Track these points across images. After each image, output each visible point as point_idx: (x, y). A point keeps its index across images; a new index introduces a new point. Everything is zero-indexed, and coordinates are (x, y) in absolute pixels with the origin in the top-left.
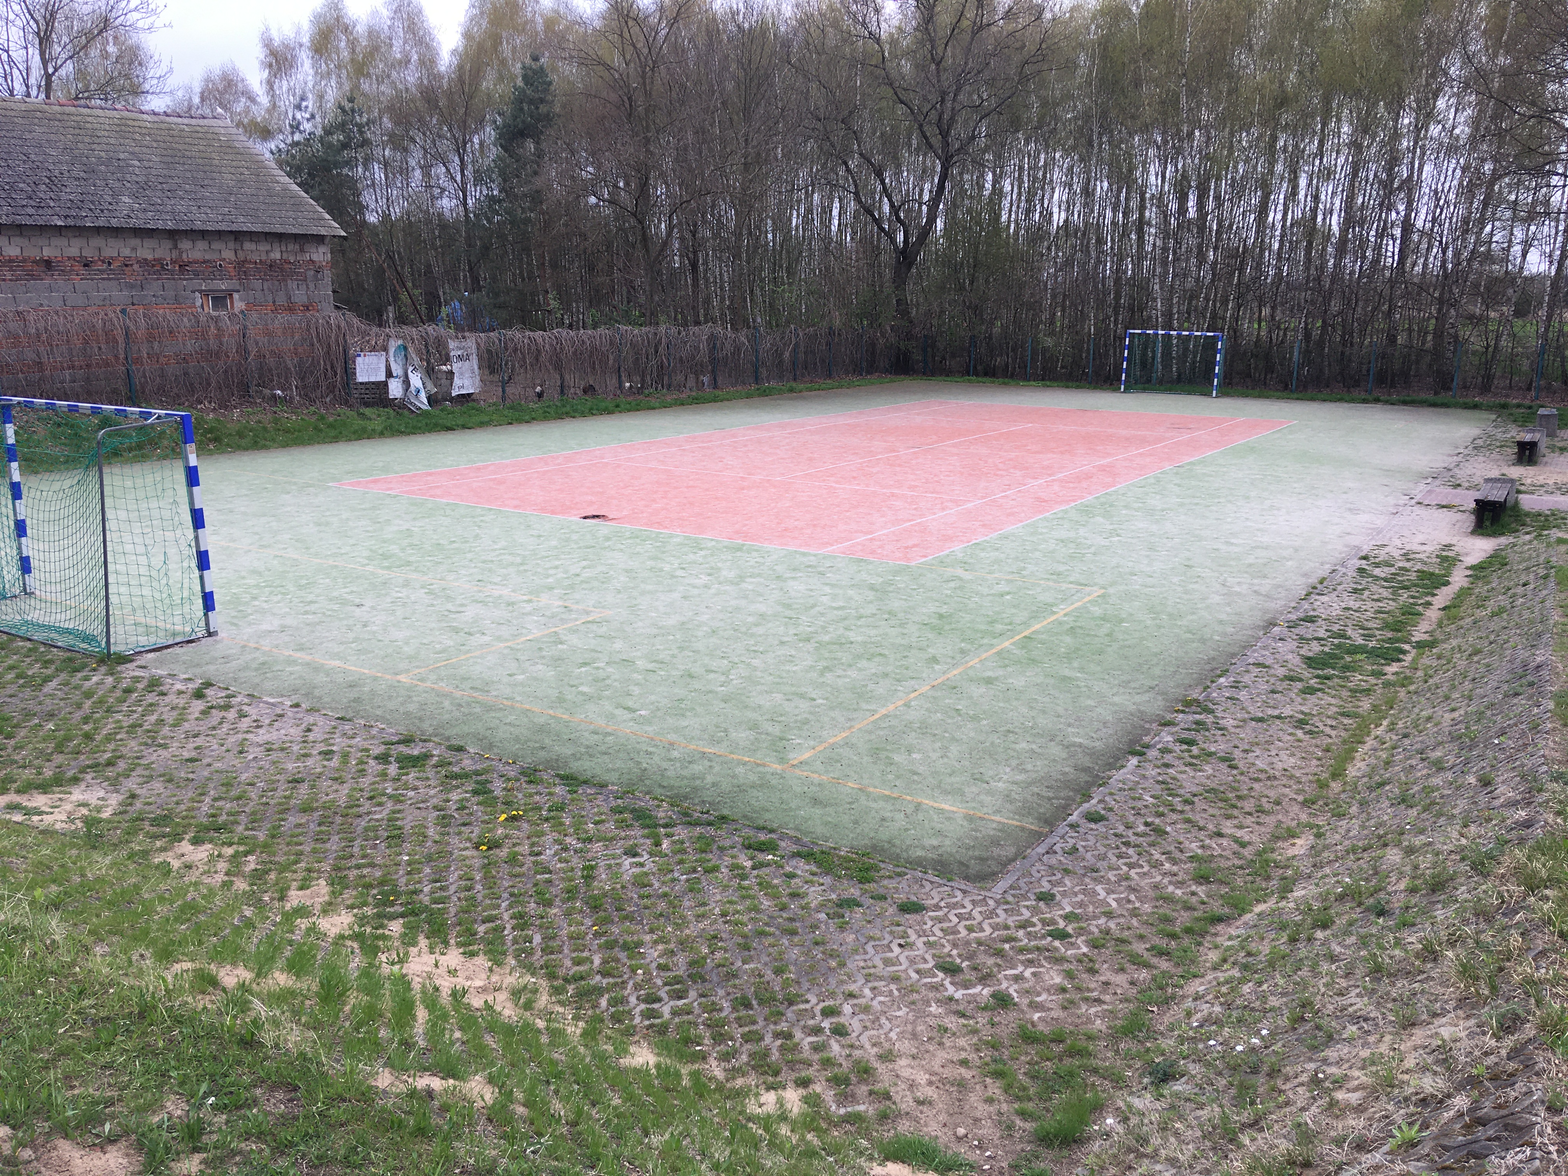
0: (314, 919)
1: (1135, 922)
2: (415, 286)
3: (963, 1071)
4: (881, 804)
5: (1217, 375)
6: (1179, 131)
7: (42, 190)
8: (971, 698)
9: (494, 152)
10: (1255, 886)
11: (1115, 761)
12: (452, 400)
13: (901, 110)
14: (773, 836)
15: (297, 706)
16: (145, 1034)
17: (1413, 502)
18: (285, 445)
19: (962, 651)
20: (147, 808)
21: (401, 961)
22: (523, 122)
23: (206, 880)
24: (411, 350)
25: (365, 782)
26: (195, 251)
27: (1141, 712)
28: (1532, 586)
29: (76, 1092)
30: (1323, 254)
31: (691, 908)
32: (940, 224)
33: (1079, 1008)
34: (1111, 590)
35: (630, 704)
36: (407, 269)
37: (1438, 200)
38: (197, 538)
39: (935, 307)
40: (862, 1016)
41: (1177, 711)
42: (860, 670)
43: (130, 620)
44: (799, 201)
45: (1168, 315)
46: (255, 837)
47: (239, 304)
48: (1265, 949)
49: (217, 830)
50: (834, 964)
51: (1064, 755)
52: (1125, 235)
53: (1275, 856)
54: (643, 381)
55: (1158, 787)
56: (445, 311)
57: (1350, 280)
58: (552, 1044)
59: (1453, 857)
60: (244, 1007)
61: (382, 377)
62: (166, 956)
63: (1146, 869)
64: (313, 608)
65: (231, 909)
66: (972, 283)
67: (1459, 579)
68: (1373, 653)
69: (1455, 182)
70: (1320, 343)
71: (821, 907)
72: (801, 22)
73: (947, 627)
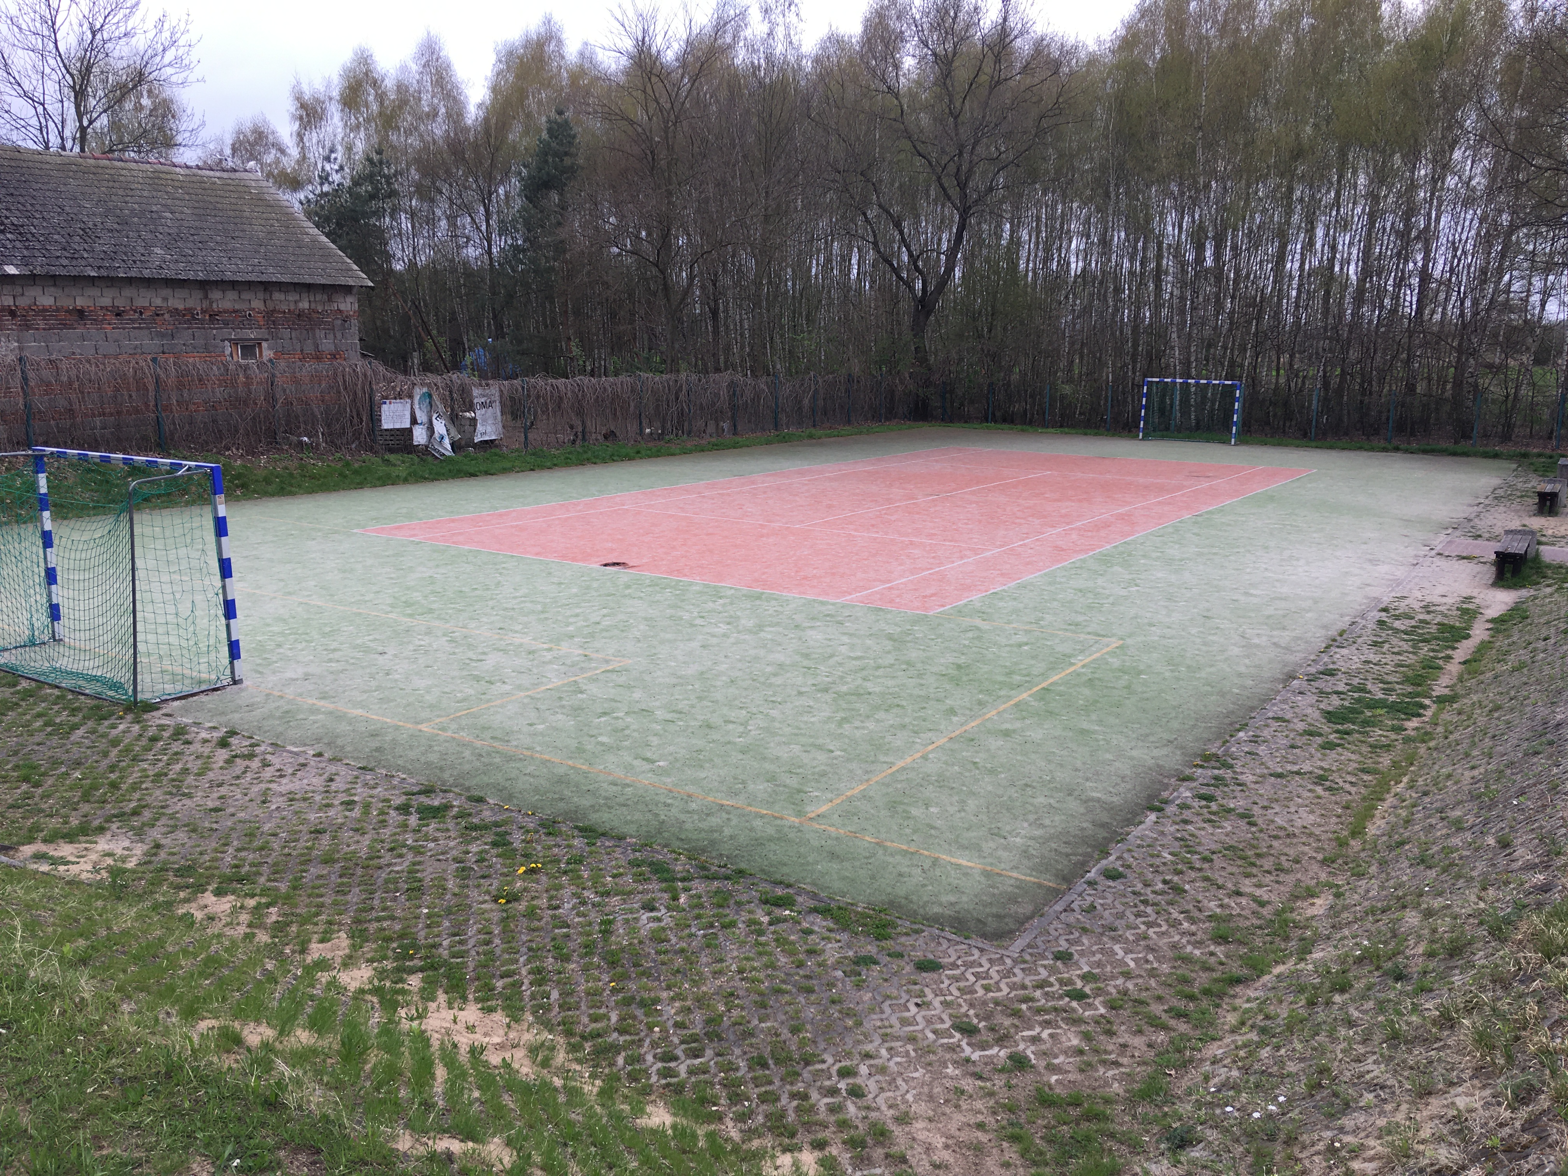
0: (335, 973)
1: (1153, 983)
2: (440, 334)
3: (979, 1134)
4: (898, 858)
5: (1236, 423)
6: (1196, 182)
7: (77, 243)
8: (989, 750)
9: (518, 203)
10: (1274, 947)
11: (1133, 817)
12: (475, 446)
13: (918, 161)
14: (791, 891)
15: (320, 755)
16: (171, 1094)
17: (1433, 553)
18: (311, 491)
19: (980, 703)
20: (172, 859)
21: (420, 1017)
22: (548, 174)
23: (228, 932)
24: (435, 397)
25: (386, 833)
26: (225, 301)
27: (1158, 766)
28: (1553, 641)
29: (104, 1152)
30: (1340, 304)
31: (708, 964)
32: (958, 273)
33: (1097, 1071)
34: (1129, 641)
35: (649, 755)
36: (432, 318)
37: (1455, 250)
38: (224, 587)
39: (954, 355)
40: (878, 1077)
41: (1196, 766)
42: (878, 721)
43: (156, 668)
44: (819, 251)
45: (1186, 363)
46: (277, 889)
47: (267, 353)
48: (1284, 1012)
49: (240, 881)
50: (850, 1023)
51: (1082, 810)
52: (1142, 284)
53: (1294, 916)
54: (663, 428)
55: (1177, 844)
56: (468, 359)
57: (1369, 330)
58: (569, 1103)
59: (1471, 920)
60: (268, 1066)
61: (407, 424)
62: (191, 1013)
63: (1164, 929)
64: (336, 655)
65: (253, 962)
66: (990, 331)
67: (1479, 632)
68: (1394, 708)
69: (1473, 232)
70: (1339, 391)
71: (839, 963)
72: (821, 78)
73: (965, 678)
